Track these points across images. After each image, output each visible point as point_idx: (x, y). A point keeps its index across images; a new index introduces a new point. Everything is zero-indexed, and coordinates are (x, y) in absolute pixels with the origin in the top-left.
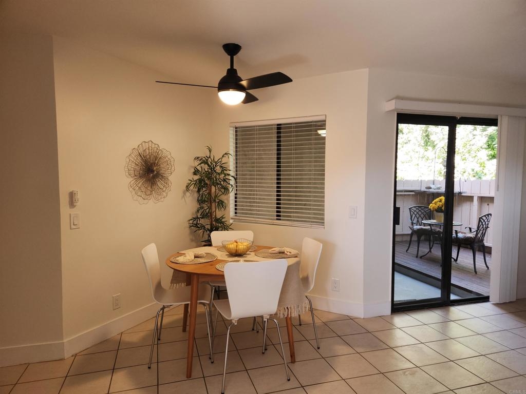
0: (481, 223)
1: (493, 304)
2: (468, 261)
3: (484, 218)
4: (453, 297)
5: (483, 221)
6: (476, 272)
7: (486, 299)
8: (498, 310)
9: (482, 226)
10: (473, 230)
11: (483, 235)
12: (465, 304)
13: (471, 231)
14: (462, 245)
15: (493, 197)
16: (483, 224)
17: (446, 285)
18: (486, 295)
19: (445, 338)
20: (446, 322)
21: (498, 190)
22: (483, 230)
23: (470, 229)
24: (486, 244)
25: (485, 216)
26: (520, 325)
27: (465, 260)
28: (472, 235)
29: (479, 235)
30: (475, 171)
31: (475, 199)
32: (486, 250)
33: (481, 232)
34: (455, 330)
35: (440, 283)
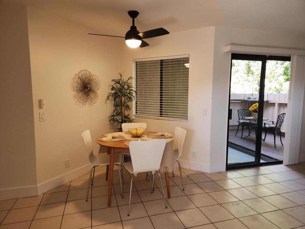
0: (279, 119)
1: (285, 165)
2: (271, 141)
3: (281, 116)
4: (262, 161)
5: (280, 117)
6: (275, 147)
7: (281, 162)
8: (287, 169)
9: (280, 120)
10: (274, 123)
11: (280, 125)
12: (269, 165)
13: (273, 123)
14: (268, 132)
15: (287, 104)
16: (280, 119)
17: (258, 154)
18: (281, 160)
19: (257, 184)
20: (257, 175)
21: (290, 99)
22: (281, 122)
23: (273, 122)
24: (282, 131)
25: (282, 114)
26: (300, 177)
27: (269, 140)
28: (274, 126)
29: (278, 126)
30: (277, 88)
31: (276, 105)
32: (282, 135)
33: (279, 124)
34: (263, 180)
35: (254, 153)
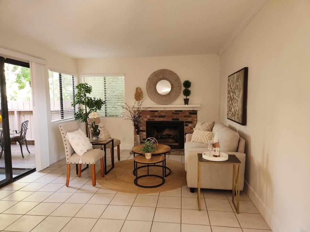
0: (23, 127)
1: (39, 172)
3: (25, 123)
4: (14, 176)
6: (23, 157)
7: (34, 170)
8: (42, 174)
10: (18, 132)
18: (33, 168)
22: (25, 130)
26: (55, 178)
28: (19, 135)
29: (23, 134)
30: (11, 96)
31: (16, 113)
32: (27, 143)
35: (4, 170)
